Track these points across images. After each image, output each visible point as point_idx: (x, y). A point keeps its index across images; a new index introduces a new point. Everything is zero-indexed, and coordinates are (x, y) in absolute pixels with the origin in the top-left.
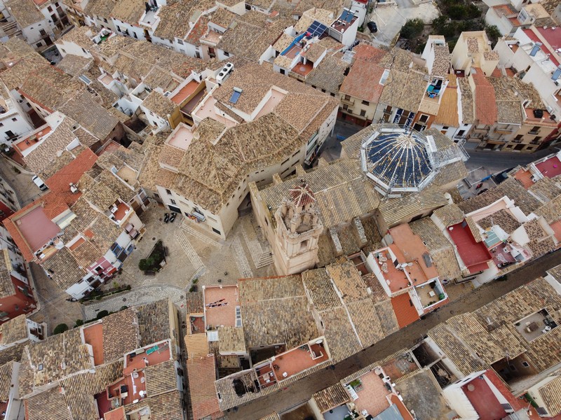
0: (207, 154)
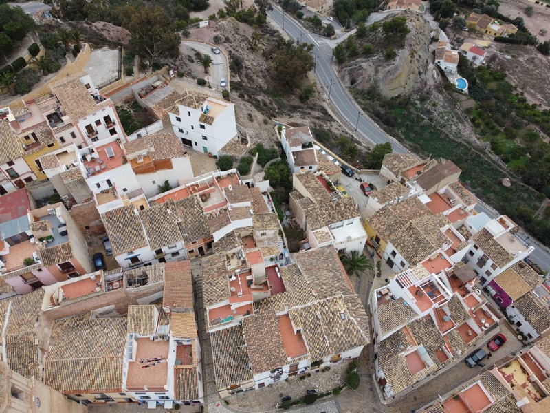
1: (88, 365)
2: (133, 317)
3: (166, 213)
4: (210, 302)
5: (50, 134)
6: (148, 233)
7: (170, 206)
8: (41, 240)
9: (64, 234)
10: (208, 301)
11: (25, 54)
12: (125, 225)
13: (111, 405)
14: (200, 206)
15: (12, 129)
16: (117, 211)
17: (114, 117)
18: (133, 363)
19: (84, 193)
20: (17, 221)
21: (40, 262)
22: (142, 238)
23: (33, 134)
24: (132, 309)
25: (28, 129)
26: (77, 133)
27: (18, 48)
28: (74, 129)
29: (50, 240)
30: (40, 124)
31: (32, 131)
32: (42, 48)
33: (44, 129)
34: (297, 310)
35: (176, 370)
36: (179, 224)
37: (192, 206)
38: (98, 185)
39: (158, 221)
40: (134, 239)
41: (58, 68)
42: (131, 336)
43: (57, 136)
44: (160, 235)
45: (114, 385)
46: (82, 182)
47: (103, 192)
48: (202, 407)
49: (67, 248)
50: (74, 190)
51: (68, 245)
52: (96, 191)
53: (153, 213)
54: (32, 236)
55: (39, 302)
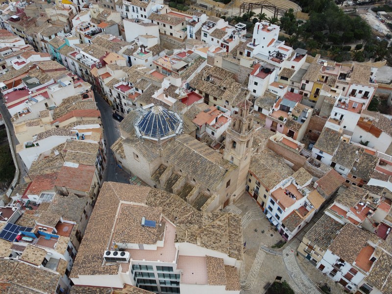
0: (208, 231)
1: (267, 171)
2: (299, 173)
3: (354, 152)
4: (339, 201)
5: (334, 81)
6: (337, 152)
7: (360, 150)
8: (293, 115)
9: (303, 121)
10: (339, 200)
11: (353, 47)
12: (331, 139)
13: (253, 200)
14: (375, 164)
15: (321, 70)
16: (333, 131)
17: (370, 95)
18: (282, 189)
19: (327, 113)
20: (291, 102)
21: (285, 123)
22: (333, 151)
23: (327, 77)
24: (302, 170)
25: (327, 74)
26: (346, 90)
27: (352, 43)
28: (347, 86)
29: (295, 119)
30: (334, 75)
31: (327, 75)
32: (363, 48)
33: (334, 78)
34: (383, 252)
35: (294, 212)
36: (356, 162)
37: (371, 161)
38: (336, 114)
39: (347, 152)
40: (329, 148)
41: (363, 61)
42: (291, 178)
43: (337, 84)
44: (342, 158)
45: (269, 186)
46: (331, 106)
47: (334, 119)
48: (286, 243)
49: (299, 126)
50: (324, 107)
51: (301, 125)
52: (332, 116)
53: (348, 147)
54: (291, 112)
55: (271, 135)
